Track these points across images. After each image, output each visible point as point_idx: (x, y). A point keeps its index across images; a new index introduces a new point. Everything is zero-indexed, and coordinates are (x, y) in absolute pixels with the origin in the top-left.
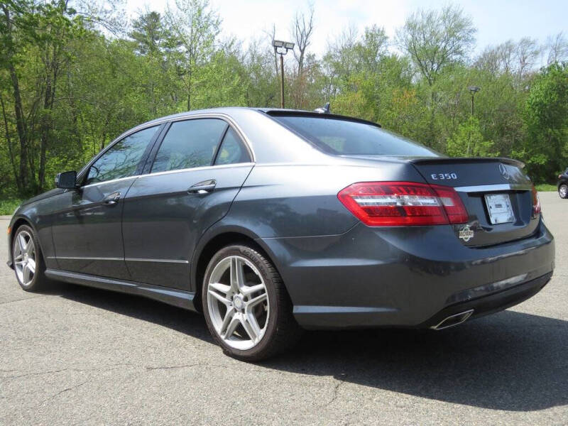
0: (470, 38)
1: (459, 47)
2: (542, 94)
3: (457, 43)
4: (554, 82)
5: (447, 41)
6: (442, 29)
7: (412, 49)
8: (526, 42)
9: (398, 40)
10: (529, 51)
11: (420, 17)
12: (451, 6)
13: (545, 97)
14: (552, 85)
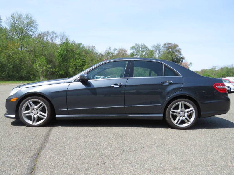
0: (36, 27)
1: (32, 30)
2: (62, 51)
3: (31, 28)
4: (66, 48)
5: (27, 26)
6: (26, 22)
7: (13, 27)
8: (53, 33)
9: (8, 22)
10: (55, 36)
11: (17, 15)
12: (29, 14)
13: (63, 52)
14: (65, 48)
